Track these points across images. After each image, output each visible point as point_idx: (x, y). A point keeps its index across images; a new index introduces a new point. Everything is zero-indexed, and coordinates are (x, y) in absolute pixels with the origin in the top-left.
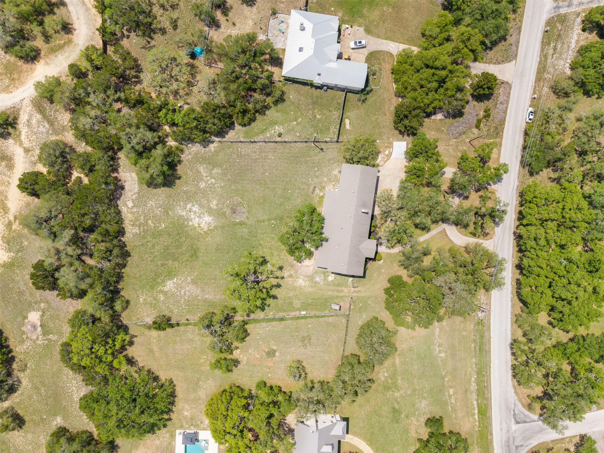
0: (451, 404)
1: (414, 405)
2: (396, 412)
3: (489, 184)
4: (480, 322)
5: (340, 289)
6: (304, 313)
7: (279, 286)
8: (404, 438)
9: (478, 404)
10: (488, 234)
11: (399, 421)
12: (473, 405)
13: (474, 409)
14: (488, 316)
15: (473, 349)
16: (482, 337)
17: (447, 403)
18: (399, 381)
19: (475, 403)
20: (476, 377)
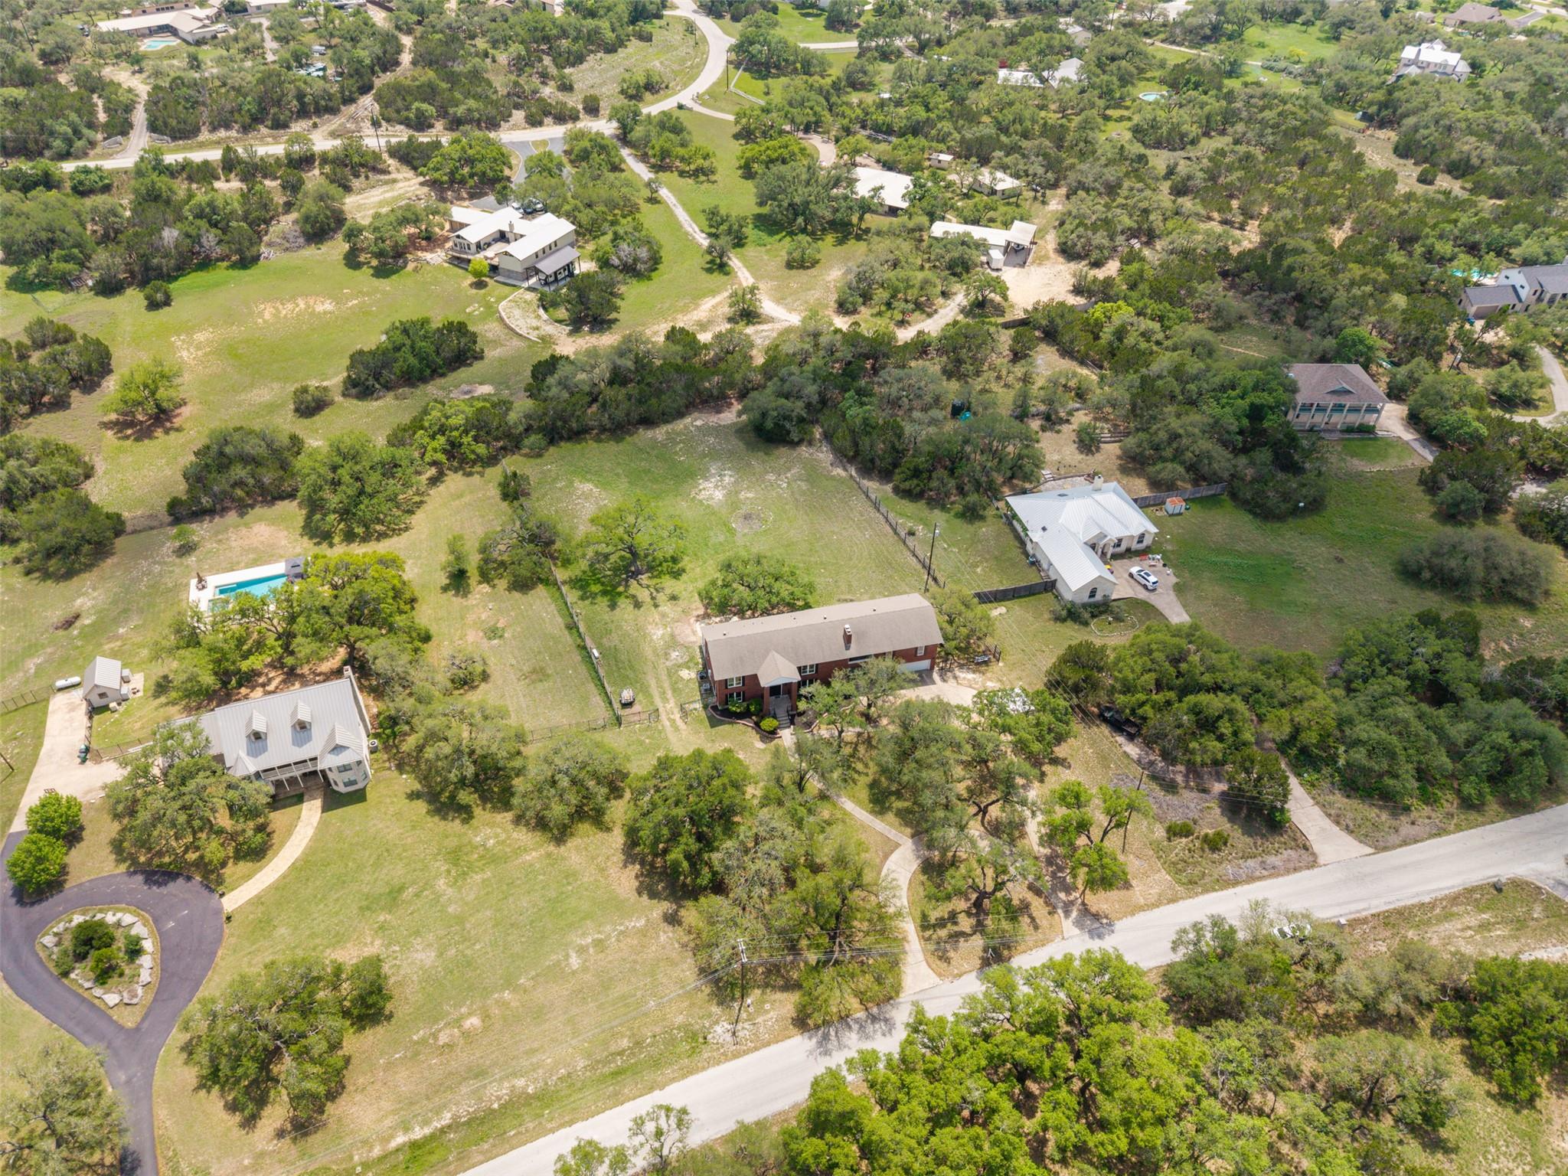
0: (435, 1036)
1: (417, 933)
2: (393, 897)
3: (1067, 913)
4: (697, 1039)
5: (669, 694)
6: (596, 653)
7: (638, 605)
8: (318, 941)
9: (443, 1131)
10: (948, 960)
11: (368, 913)
12: (438, 1111)
13: (426, 1122)
14: (724, 1054)
15: (613, 1048)
16: (656, 1063)
17: (436, 1021)
18: (478, 878)
19: (446, 1118)
20: (530, 1090)
